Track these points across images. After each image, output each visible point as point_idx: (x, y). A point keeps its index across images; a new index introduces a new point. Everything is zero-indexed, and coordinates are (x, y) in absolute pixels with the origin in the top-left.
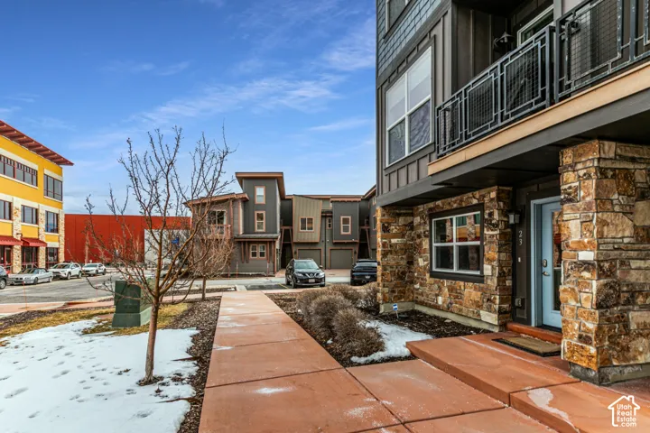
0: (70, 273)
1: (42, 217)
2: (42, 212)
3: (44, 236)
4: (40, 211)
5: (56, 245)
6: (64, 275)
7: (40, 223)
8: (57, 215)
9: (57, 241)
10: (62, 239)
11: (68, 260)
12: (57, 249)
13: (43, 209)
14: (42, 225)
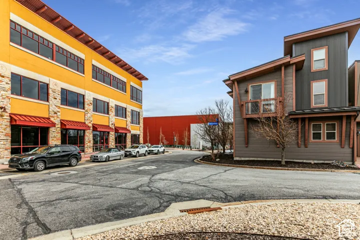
0: (138, 152)
1: (129, 114)
2: (129, 110)
3: (130, 127)
4: (128, 110)
5: (137, 132)
6: (134, 154)
7: (127, 117)
8: (139, 113)
9: (137, 130)
10: (142, 129)
11: (145, 142)
12: (139, 135)
13: (130, 108)
14: (129, 119)
